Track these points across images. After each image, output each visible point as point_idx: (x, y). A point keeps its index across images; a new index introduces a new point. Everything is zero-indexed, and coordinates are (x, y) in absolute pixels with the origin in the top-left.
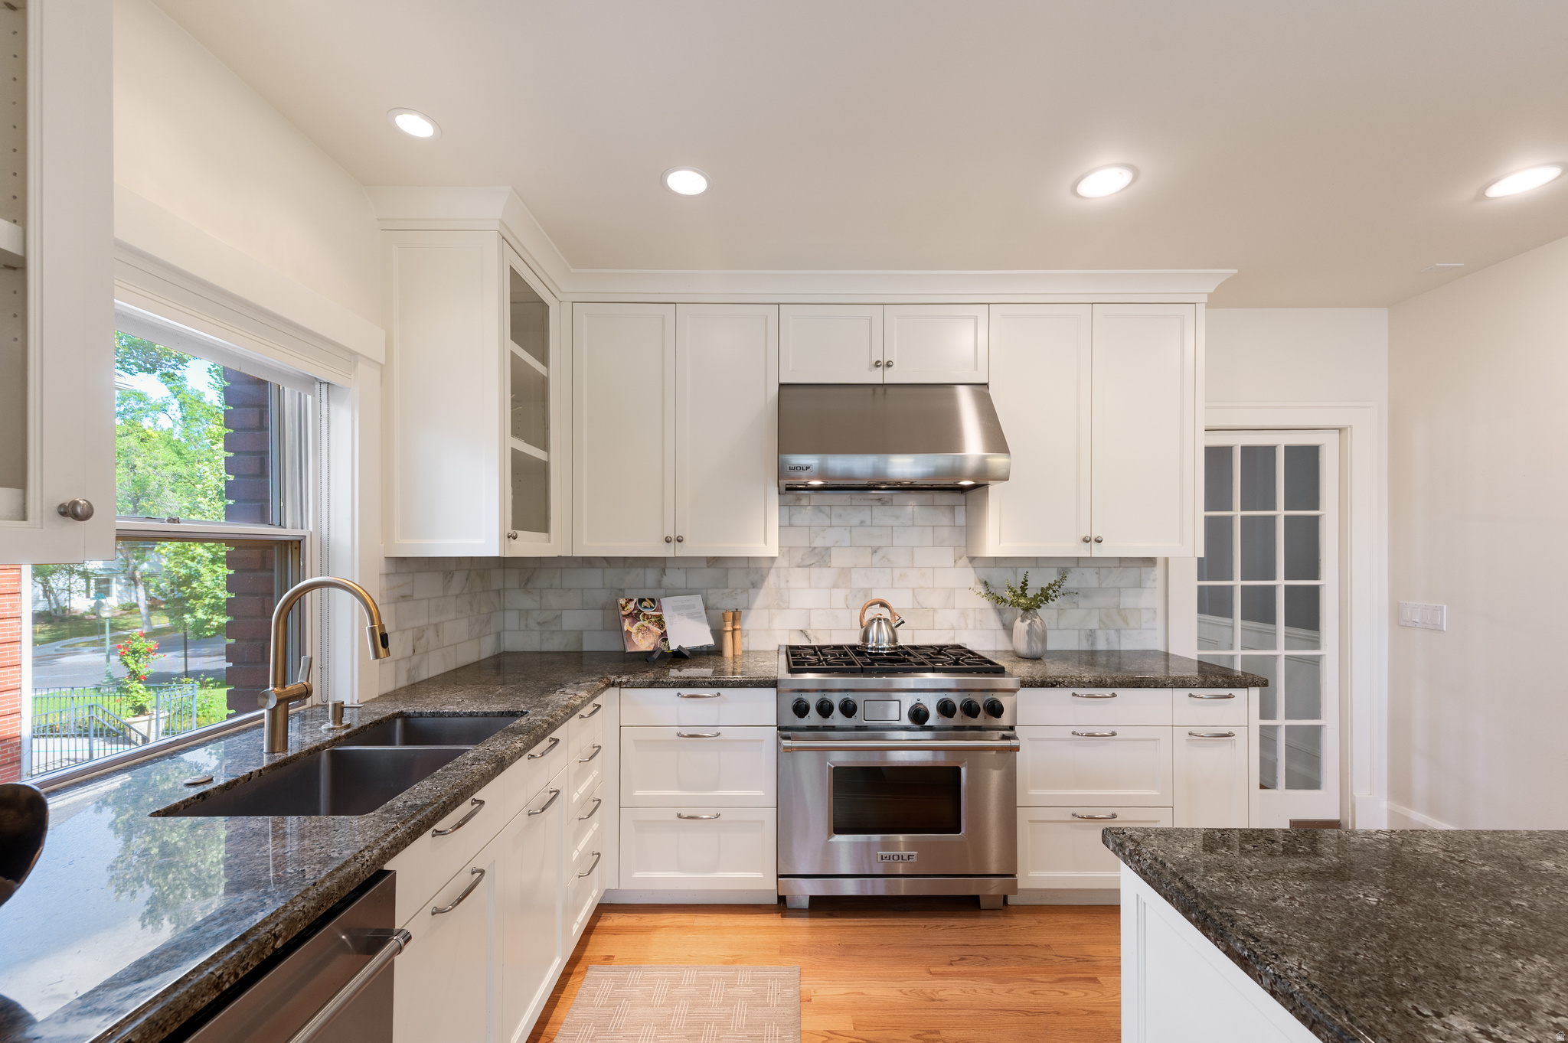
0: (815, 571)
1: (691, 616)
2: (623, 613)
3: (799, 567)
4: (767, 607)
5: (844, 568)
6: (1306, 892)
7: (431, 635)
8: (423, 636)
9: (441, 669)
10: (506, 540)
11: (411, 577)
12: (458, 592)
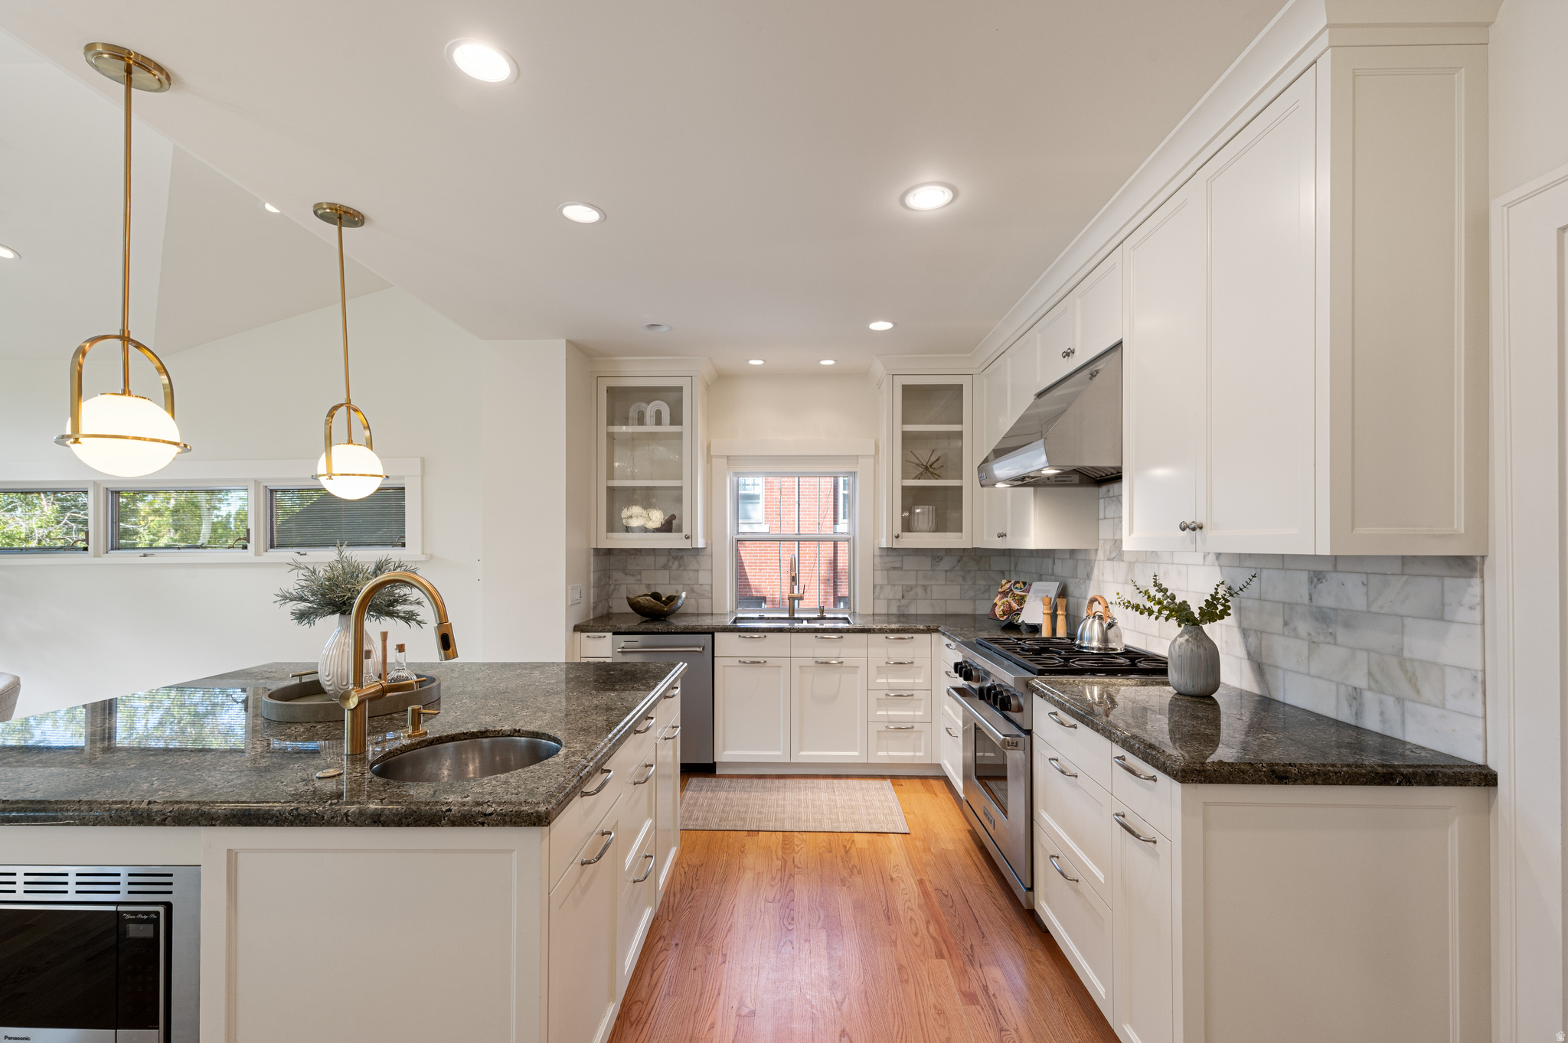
0: (1116, 564)
1: (1042, 599)
2: (1000, 591)
3: (1108, 560)
5: (1131, 562)
7: (920, 590)
8: (911, 590)
9: (929, 611)
10: (894, 539)
11: (900, 558)
12: (947, 569)
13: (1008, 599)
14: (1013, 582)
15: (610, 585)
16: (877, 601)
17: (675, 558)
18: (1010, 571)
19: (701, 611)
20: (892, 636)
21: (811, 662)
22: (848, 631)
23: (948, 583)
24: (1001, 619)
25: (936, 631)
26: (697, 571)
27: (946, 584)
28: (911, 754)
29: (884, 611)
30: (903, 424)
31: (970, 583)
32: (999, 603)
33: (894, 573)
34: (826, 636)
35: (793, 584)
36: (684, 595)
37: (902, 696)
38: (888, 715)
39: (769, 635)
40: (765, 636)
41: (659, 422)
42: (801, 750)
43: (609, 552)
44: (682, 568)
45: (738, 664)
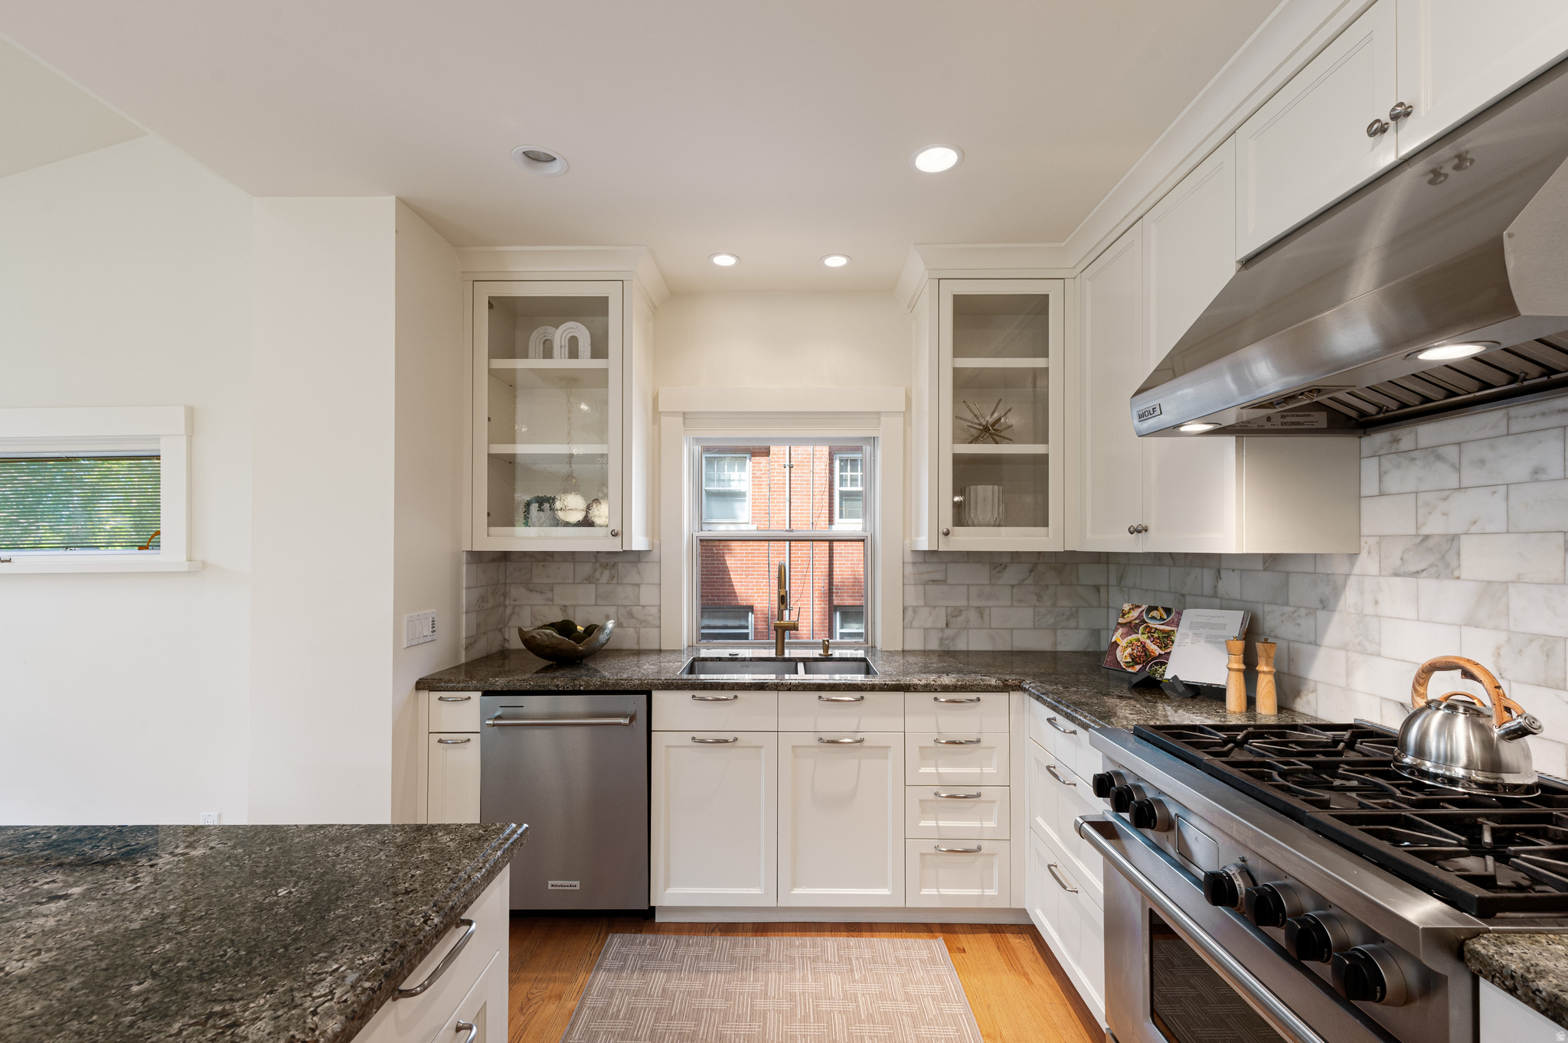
0: (1427, 584)
1: (1212, 640)
2: (1121, 620)
3: (1396, 575)
4: (1344, 647)
5: (1489, 583)
6: (334, 865)
7: (972, 615)
8: (960, 615)
9: (986, 646)
10: (941, 537)
11: (943, 566)
12: (1014, 582)
13: (1139, 636)
14: (1144, 607)
15: (506, 607)
16: (908, 631)
17: (605, 566)
18: (1108, 586)
19: (643, 646)
20: (943, 697)
21: (811, 739)
22: (873, 688)
23: (1015, 603)
24: (1130, 670)
25: (1018, 688)
26: (638, 585)
27: (1012, 606)
28: (976, 892)
29: (919, 647)
30: (954, 357)
31: (1048, 604)
32: (1123, 643)
33: (931, 588)
34: (835, 696)
35: (782, 607)
36: (610, 624)
37: (963, 797)
38: (938, 827)
39: (741, 694)
40: (736, 697)
41: (573, 354)
42: (794, 885)
43: (505, 556)
44: (615, 581)
45: (690, 742)
